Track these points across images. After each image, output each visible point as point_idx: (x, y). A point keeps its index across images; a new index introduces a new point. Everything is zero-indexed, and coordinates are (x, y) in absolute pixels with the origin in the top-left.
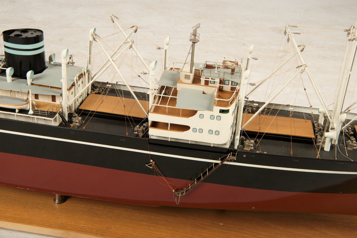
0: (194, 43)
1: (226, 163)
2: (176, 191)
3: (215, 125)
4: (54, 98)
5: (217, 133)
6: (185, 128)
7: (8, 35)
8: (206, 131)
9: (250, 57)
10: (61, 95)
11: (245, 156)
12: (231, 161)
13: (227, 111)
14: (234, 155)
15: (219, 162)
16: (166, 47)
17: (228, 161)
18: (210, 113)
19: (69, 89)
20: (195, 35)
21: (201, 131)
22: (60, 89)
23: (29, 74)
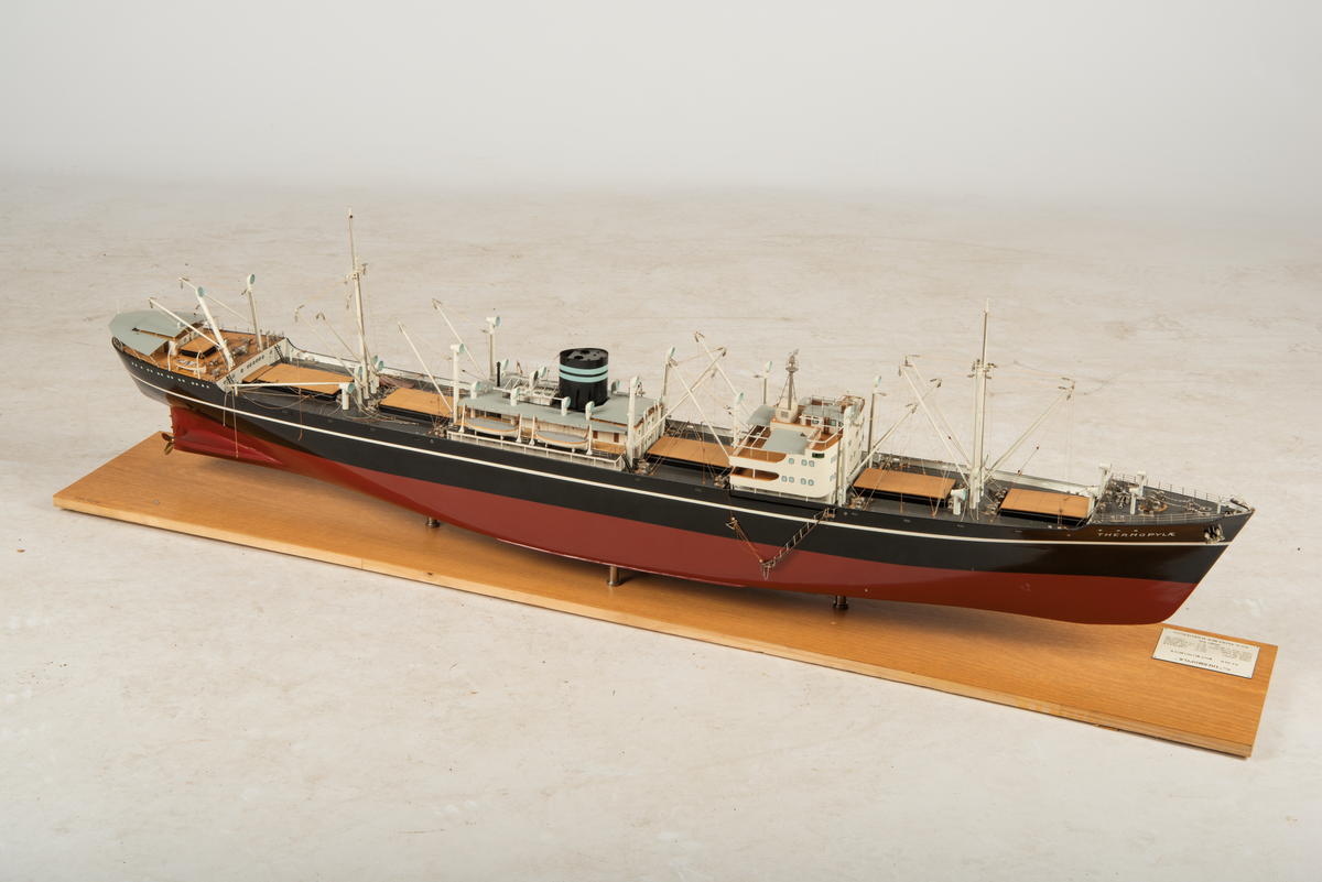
0: (791, 372)
1: (822, 522)
2: (765, 562)
3: (807, 472)
4: (616, 437)
5: (811, 483)
6: (773, 476)
7: (565, 357)
8: (797, 480)
9: (876, 391)
10: (626, 434)
11: (846, 514)
12: (830, 519)
13: (822, 456)
14: (831, 512)
15: (815, 521)
16: (766, 375)
17: (824, 520)
18: (802, 457)
19: (636, 427)
20: (792, 362)
21: (792, 480)
22: (626, 425)
23: (589, 406)
